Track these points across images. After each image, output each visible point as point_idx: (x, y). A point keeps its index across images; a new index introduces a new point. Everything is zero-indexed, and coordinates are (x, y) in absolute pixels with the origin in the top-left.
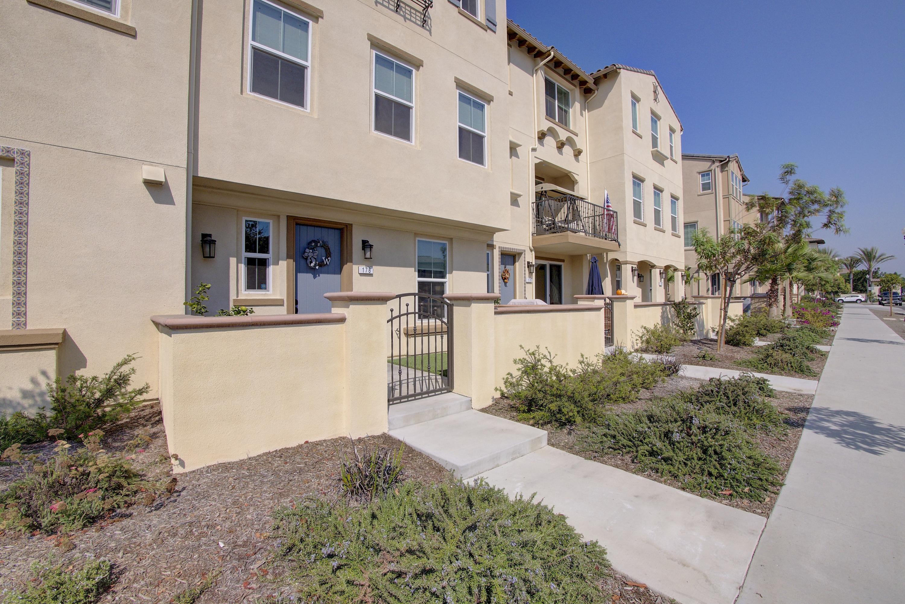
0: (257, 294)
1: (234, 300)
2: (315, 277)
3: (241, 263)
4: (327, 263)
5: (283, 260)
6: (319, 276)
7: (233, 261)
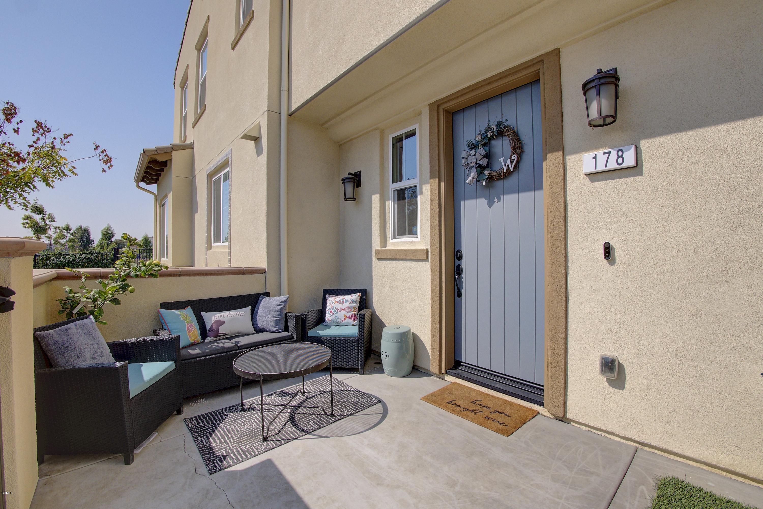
0: (404, 242)
1: (377, 251)
2: (490, 204)
3: (389, 200)
4: (508, 169)
5: (426, 183)
6: (499, 200)
7: (376, 199)
